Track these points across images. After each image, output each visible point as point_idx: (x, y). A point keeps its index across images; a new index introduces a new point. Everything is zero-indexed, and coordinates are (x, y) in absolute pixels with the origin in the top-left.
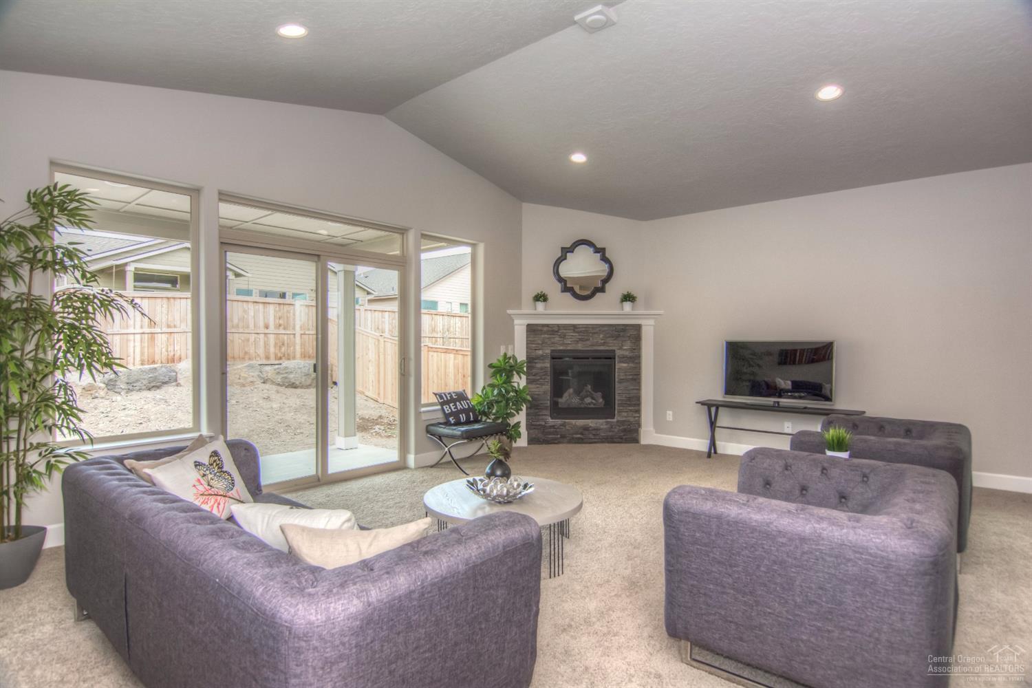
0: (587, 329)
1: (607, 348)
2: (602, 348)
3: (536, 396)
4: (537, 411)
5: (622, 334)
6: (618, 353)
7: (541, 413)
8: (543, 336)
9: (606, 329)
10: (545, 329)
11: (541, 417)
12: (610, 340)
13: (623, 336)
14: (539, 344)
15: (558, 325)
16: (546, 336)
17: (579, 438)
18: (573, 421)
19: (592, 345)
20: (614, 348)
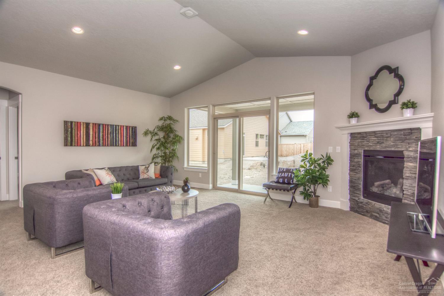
0: (383, 134)
1: (396, 149)
2: (393, 149)
3: (354, 180)
4: (355, 190)
5: (408, 137)
6: (406, 153)
7: (356, 192)
8: (358, 141)
9: (396, 133)
10: (359, 136)
11: (356, 195)
12: (398, 143)
13: (409, 139)
14: (356, 146)
15: (366, 133)
16: (360, 140)
17: (376, 217)
18: (374, 202)
19: (386, 147)
20: (403, 149)
